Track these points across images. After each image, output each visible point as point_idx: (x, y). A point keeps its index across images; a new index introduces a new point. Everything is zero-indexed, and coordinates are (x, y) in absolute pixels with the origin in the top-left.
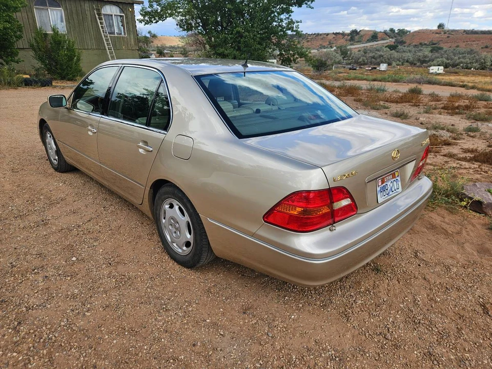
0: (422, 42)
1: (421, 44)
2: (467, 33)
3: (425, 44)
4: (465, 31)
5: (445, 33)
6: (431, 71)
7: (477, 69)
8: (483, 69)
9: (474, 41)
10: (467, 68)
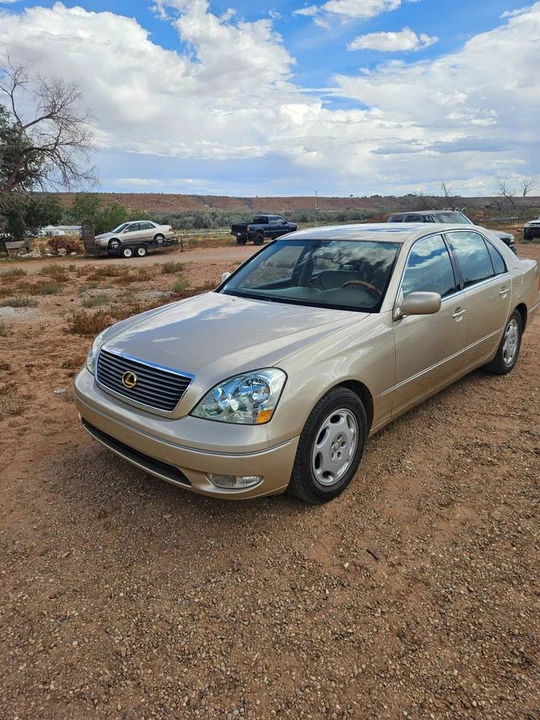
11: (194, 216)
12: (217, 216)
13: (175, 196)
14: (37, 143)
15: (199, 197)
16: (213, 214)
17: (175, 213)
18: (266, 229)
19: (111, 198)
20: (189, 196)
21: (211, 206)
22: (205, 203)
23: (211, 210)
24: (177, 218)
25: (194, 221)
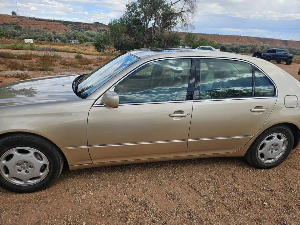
0: (5, 22)
1: (5, 23)
2: (31, 19)
3: (8, 24)
4: (30, 18)
5: (18, 18)
6: (26, 42)
7: (48, 41)
8: (51, 41)
9: (38, 24)
10: (42, 40)
11: (252, 47)
12: (264, 48)
13: (247, 37)
14: (177, 10)
15: (259, 38)
16: (262, 47)
17: (244, 45)
18: (272, 55)
19: (216, 36)
20: (254, 37)
21: (264, 43)
22: (260, 41)
23: (263, 45)
24: (244, 47)
25: (251, 50)
